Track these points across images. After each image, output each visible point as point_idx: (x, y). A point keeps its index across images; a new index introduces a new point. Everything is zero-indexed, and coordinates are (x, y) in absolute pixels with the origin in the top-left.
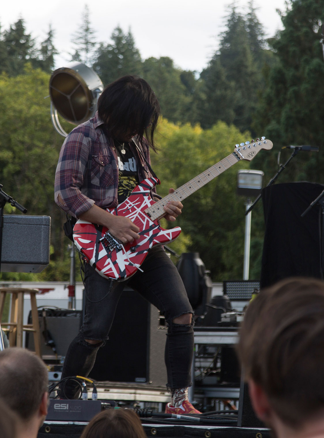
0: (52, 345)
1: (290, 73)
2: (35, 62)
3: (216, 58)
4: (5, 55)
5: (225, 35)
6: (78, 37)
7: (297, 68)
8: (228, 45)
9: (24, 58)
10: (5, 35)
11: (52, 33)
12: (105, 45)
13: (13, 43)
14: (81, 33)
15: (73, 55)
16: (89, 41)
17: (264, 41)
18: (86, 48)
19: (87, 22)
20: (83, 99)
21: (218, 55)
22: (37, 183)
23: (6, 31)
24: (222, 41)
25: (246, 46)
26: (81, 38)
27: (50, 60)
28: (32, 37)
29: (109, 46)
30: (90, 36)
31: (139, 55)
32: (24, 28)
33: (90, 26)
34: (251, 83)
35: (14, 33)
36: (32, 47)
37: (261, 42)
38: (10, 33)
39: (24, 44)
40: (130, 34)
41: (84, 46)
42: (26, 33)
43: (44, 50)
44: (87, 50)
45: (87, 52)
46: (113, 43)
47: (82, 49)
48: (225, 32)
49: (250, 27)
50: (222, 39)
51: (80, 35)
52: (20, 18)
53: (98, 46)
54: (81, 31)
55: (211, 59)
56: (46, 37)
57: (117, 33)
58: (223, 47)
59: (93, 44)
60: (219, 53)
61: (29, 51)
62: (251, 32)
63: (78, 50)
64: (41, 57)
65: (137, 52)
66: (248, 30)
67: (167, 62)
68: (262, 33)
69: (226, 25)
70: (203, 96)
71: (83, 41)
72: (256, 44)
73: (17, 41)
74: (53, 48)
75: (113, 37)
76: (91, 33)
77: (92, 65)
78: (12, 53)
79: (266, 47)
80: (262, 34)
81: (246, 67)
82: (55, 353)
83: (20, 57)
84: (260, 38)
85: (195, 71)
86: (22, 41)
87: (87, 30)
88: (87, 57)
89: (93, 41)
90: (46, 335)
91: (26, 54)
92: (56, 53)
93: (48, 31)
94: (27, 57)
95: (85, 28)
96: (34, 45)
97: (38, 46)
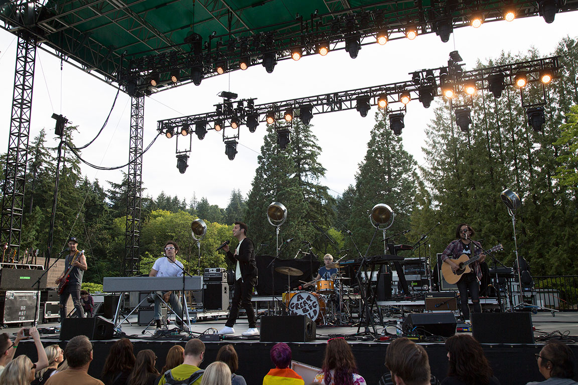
0: (195, 300)
1: (251, 211)
2: (180, 207)
3: (230, 205)
4: (172, 206)
7: (253, 209)
10: (172, 200)
12: (200, 202)
19: (195, 196)
20: (201, 229)
22: (182, 242)
25: (238, 202)
27: (185, 207)
28: (180, 201)
30: (195, 200)
32: (177, 198)
34: (239, 212)
35: (174, 200)
40: (206, 199)
41: (194, 203)
42: (178, 200)
43: (183, 204)
46: (202, 202)
48: (232, 198)
50: (231, 200)
52: (176, 196)
55: (228, 205)
56: (183, 201)
58: (232, 202)
59: (196, 202)
61: (179, 205)
63: (192, 204)
64: (182, 206)
65: (208, 204)
66: (238, 198)
67: (217, 206)
68: (242, 199)
70: (227, 216)
71: (193, 201)
72: (241, 201)
73: (175, 202)
74: (186, 204)
75: (202, 200)
77: (196, 208)
78: (174, 205)
79: (243, 202)
81: (238, 207)
82: (195, 302)
83: (176, 207)
85: (224, 209)
86: (177, 202)
88: (195, 206)
90: (193, 297)
93: (184, 199)
95: (194, 198)
96: (180, 203)
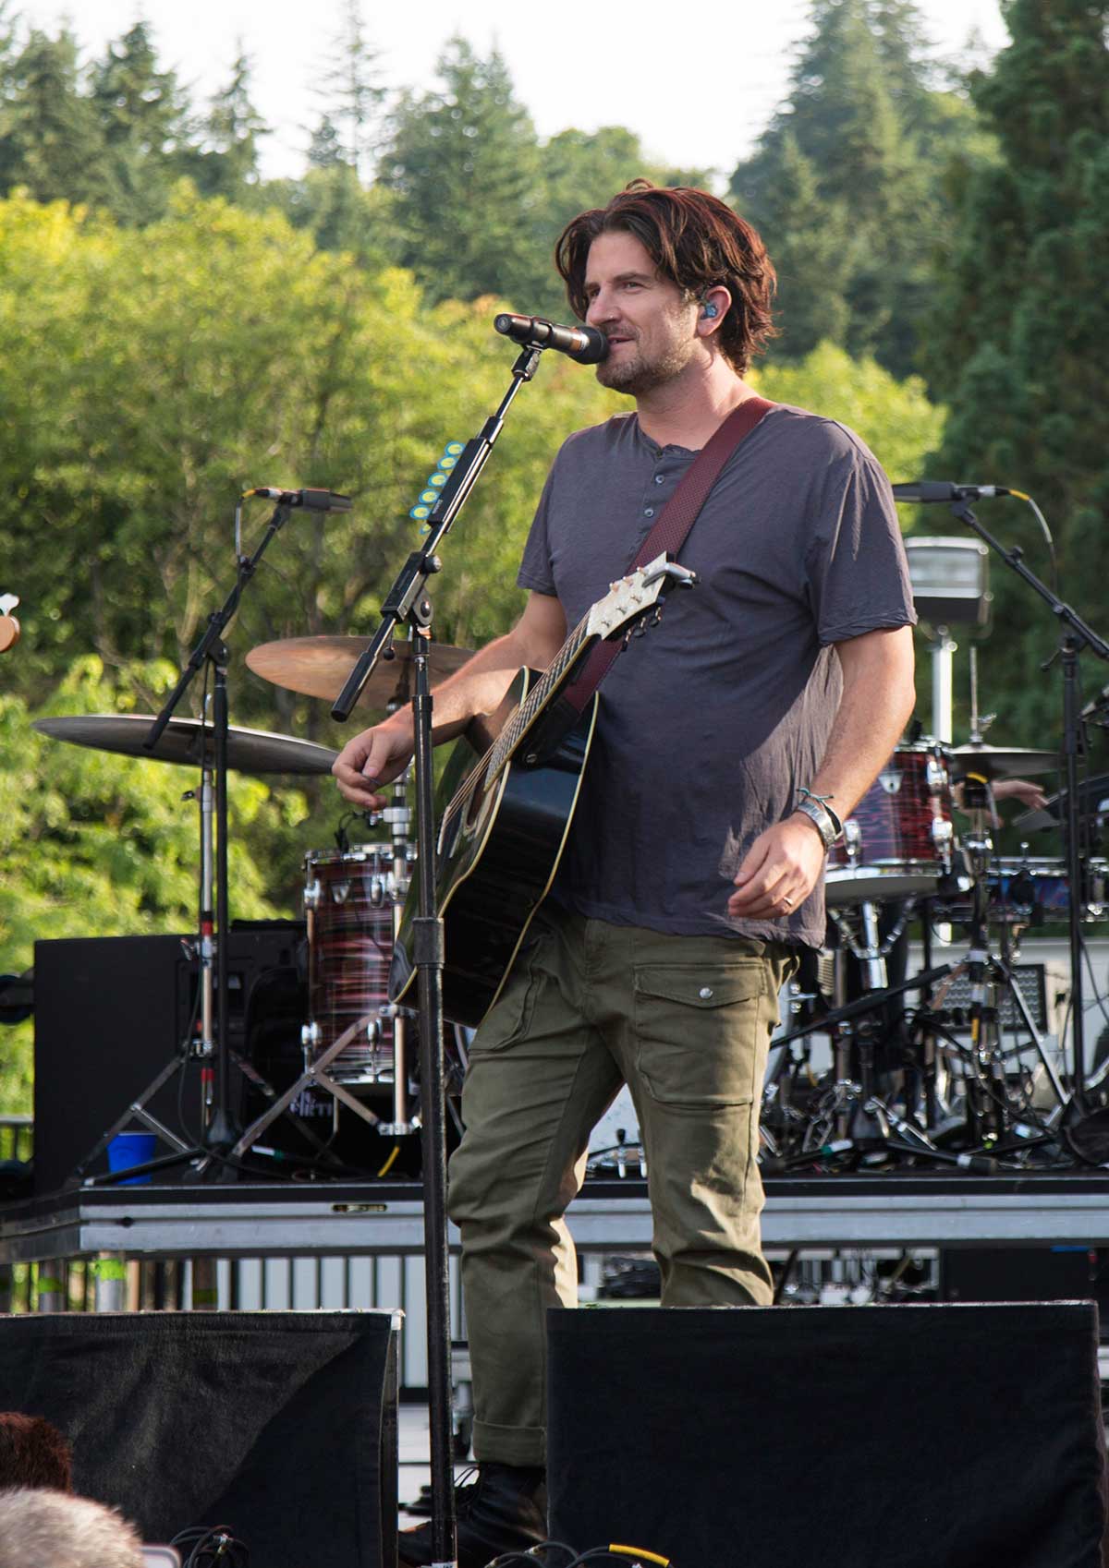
3: (779, 126)
4: (96, 142)
5: (804, 49)
6: (328, 72)
8: (815, 81)
9: (156, 150)
10: (92, 76)
11: (244, 67)
12: (418, 96)
13: (120, 102)
14: (339, 59)
15: (314, 130)
16: (365, 84)
17: (930, 65)
18: (355, 108)
19: (356, 23)
21: (786, 115)
23: (97, 65)
24: (797, 67)
25: (876, 83)
26: (337, 74)
27: (245, 151)
28: (180, 82)
29: (430, 97)
30: (365, 68)
31: (530, 126)
32: (153, 51)
33: (365, 35)
34: (895, 206)
35: (119, 70)
36: (181, 111)
37: (921, 67)
38: (109, 70)
39: (155, 103)
40: (496, 57)
41: (349, 101)
42: (161, 67)
43: (223, 123)
44: (359, 115)
45: (361, 120)
46: (442, 86)
47: (344, 111)
48: (804, 42)
49: (883, 19)
50: (797, 61)
51: (336, 67)
52: (135, 20)
53: (392, 99)
54: (338, 51)
55: (761, 129)
56: (228, 79)
57: (453, 55)
58: (802, 87)
59: (379, 93)
60: (787, 109)
61: (173, 127)
62: (888, 35)
63: (330, 115)
64: (206, 144)
65: (521, 115)
66: (878, 31)
67: (621, 143)
68: (923, 37)
69: (807, 17)
71: (344, 84)
73: (133, 95)
74: (253, 115)
75: (443, 70)
76: (370, 57)
77: (377, 162)
78: (116, 133)
79: (937, 84)
80: (925, 43)
81: (879, 153)
83: (144, 149)
84: (915, 55)
85: (711, 171)
86: (149, 96)
87: (356, 48)
88: (360, 137)
89: (376, 83)
91: (164, 136)
92: (263, 131)
93: (233, 59)
94: (169, 147)
95: (348, 41)
96: (187, 105)
97: (201, 109)
